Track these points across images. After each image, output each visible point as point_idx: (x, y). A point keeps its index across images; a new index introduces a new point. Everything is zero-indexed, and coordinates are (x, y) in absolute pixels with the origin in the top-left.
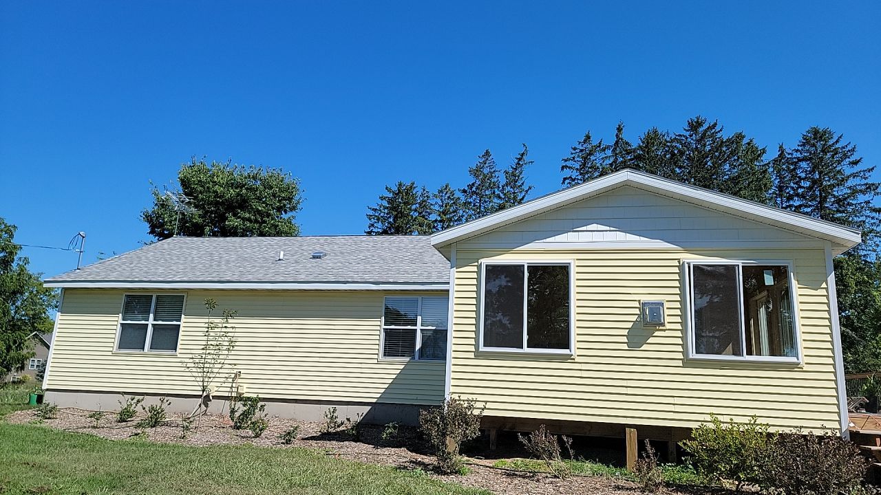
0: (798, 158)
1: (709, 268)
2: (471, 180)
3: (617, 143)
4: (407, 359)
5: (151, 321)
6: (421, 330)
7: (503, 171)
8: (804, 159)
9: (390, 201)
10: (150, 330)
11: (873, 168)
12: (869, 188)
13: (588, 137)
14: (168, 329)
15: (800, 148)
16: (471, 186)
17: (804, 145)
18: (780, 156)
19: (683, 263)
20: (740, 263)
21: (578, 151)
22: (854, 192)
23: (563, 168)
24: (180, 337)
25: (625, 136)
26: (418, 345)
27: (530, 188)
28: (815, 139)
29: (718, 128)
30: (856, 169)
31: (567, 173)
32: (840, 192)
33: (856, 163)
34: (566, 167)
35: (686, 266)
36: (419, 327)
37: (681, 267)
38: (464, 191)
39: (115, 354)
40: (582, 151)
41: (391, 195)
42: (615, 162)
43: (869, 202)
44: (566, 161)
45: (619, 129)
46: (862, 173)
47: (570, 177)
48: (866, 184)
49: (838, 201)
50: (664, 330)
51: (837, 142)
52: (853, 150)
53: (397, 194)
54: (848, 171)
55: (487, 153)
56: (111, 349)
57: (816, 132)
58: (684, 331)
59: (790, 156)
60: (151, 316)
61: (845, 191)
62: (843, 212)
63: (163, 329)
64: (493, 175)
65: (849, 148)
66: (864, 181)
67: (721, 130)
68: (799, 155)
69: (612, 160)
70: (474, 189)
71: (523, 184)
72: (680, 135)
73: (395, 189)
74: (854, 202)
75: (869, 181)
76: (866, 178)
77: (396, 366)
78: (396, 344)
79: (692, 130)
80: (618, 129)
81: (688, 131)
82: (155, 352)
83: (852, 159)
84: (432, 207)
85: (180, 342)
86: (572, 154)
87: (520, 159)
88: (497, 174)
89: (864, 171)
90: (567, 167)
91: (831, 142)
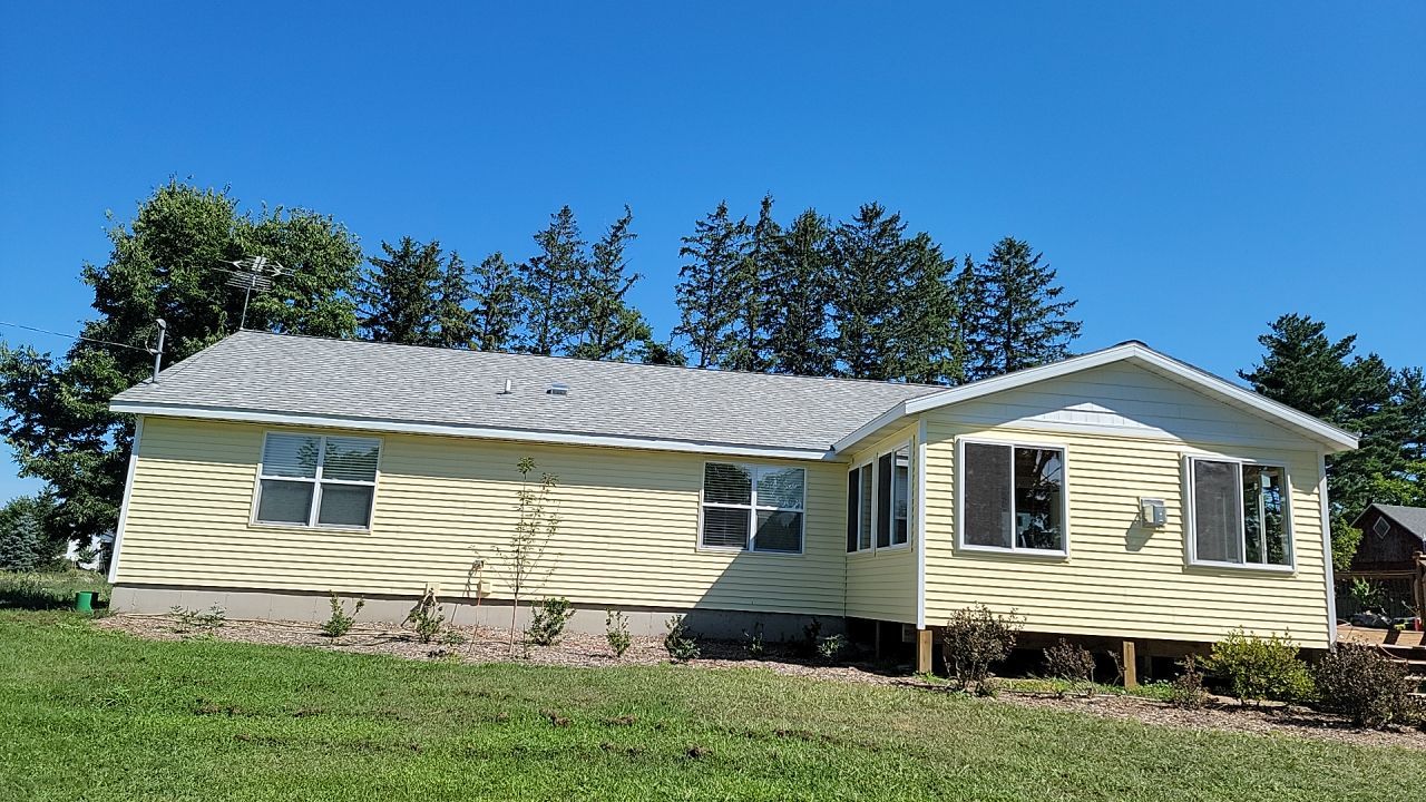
0: (986, 277)
1: (1212, 465)
2: (540, 252)
3: (761, 223)
4: (738, 550)
5: (319, 479)
6: (757, 510)
7: (590, 245)
8: (994, 280)
9: (387, 268)
10: (317, 492)
11: (1074, 303)
12: (1068, 328)
13: (723, 210)
14: (349, 491)
15: (990, 264)
16: (535, 262)
17: (995, 260)
18: (966, 271)
19: (1184, 457)
20: (1240, 461)
21: (706, 228)
22: (1050, 331)
23: (683, 251)
24: (375, 506)
25: (774, 215)
26: (753, 532)
27: (636, 277)
28: (1009, 253)
29: (900, 224)
30: (1055, 300)
31: (689, 260)
32: (1033, 329)
33: (1054, 293)
34: (688, 250)
35: (1188, 460)
36: (754, 507)
37: (1181, 462)
38: (524, 268)
39: (250, 529)
40: (711, 228)
41: (390, 259)
42: (757, 251)
43: (1065, 347)
44: (687, 240)
45: (766, 204)
46: (1061, 308)
47: (694, 268)
48: (1064, 322)
49: (1028, 342)
50: (1163, 532)
51: (1035, 261)
52: (1052, 275)
53: (401, 258)
54: (1046, 303)
55: (566, 211)
56: (246, 520)
57: (1011, 245)
58: (1184, 534)
59: (977, 273)
60: (320, 470)
61: (1038, 329)
62: (1034, 356)
63: (341, 491)
64: (575, 248)
65: (1048, 272)
66: (1060, 319)
67: (904, 227)
68: (988, 273)
69: (753, 248)
70: (541, 266)
71: (621, 268)
72: (848, 226)
73: (398, 248)
74: (1047, 344)
75: (1067, 318)
76: (1061, 314)
77: (722, 559)
78: (720, 528)
79: (864, 219)
80: (763, 203)
81: (859, 220)
82: (326, 527)
83: (1049, 286)
84: (468, 288)
85: (374, 513)
86: (698, 231)
87: (618, 229)
88: (581, 248)
89: (1063, 305)
90: (690, 250)
91: (1029, 260)
